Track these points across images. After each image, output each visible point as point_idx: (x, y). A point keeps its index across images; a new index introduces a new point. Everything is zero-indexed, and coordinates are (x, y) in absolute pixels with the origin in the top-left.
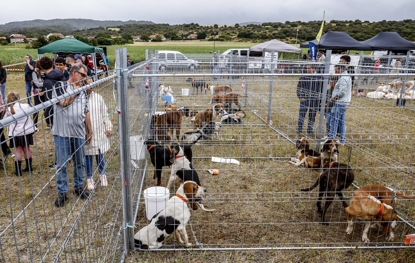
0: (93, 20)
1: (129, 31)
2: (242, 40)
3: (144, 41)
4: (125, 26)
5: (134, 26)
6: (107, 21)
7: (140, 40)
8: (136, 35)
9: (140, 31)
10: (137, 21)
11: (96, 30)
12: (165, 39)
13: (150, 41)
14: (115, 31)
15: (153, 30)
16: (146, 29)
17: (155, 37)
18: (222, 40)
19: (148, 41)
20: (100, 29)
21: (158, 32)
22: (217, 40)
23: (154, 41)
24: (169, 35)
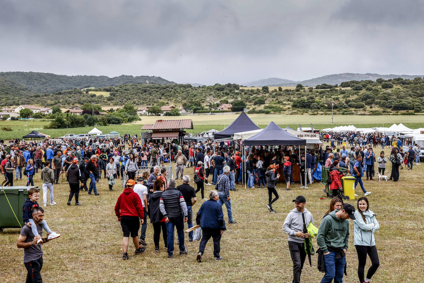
0: (56, 76)
1: (125, 98)
2: (298, 111)
3: (153, 115)
4: (119, 88)
5: (133, 88)
6: (81, 76)
7: (148, 114)
8: (138, 104)
9: (144, 97)
10: (134, 76)
11: (69, 96)
12: (184, 111)
13: (162, 115)
14: (101, 97)
15: (166, 96)
16: (154, 95)
17: (170, 109)
18: (267, 113)
19: (160, 115)
20: (75, 94)
21: (174, 100)
22: (260, 112)
23: (168, 114)
24: (190, 104)
